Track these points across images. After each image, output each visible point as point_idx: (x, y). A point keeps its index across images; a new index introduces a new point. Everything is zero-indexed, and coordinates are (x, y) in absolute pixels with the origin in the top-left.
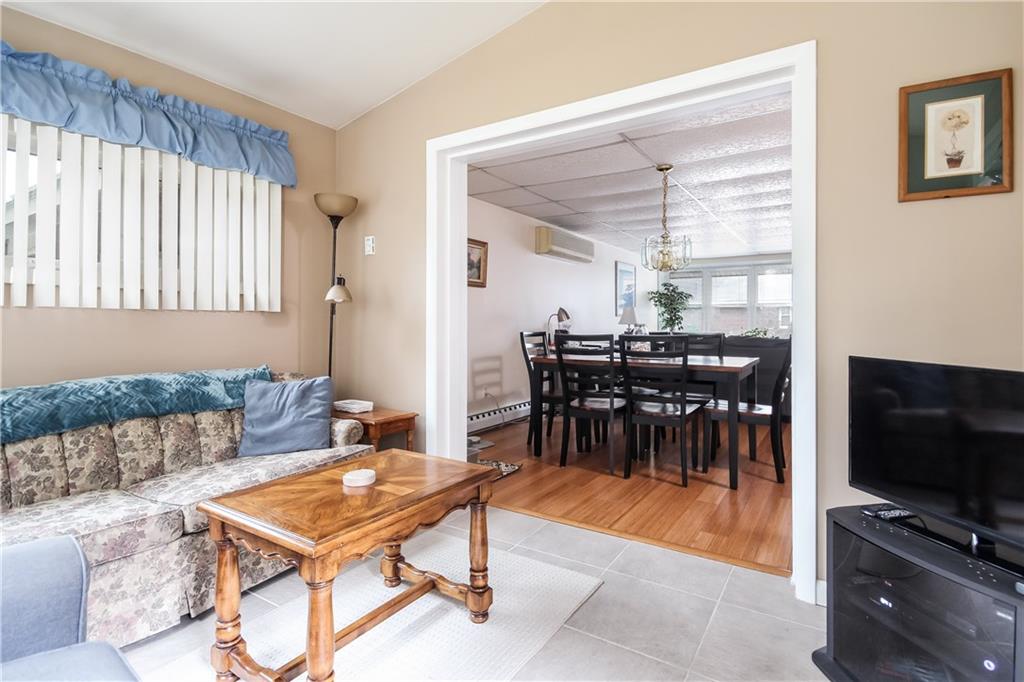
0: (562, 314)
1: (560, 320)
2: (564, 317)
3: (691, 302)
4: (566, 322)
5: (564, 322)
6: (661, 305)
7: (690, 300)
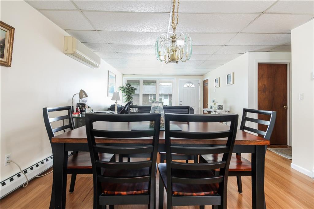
0: (82, 94)
1: (81, 97)
2: (84, 96)
3: (136, 92)
4: (85, 99)
5: (83, 99)
6: (125, 92)
7: (136, 91)
